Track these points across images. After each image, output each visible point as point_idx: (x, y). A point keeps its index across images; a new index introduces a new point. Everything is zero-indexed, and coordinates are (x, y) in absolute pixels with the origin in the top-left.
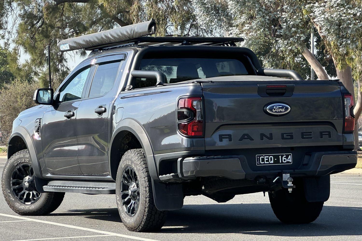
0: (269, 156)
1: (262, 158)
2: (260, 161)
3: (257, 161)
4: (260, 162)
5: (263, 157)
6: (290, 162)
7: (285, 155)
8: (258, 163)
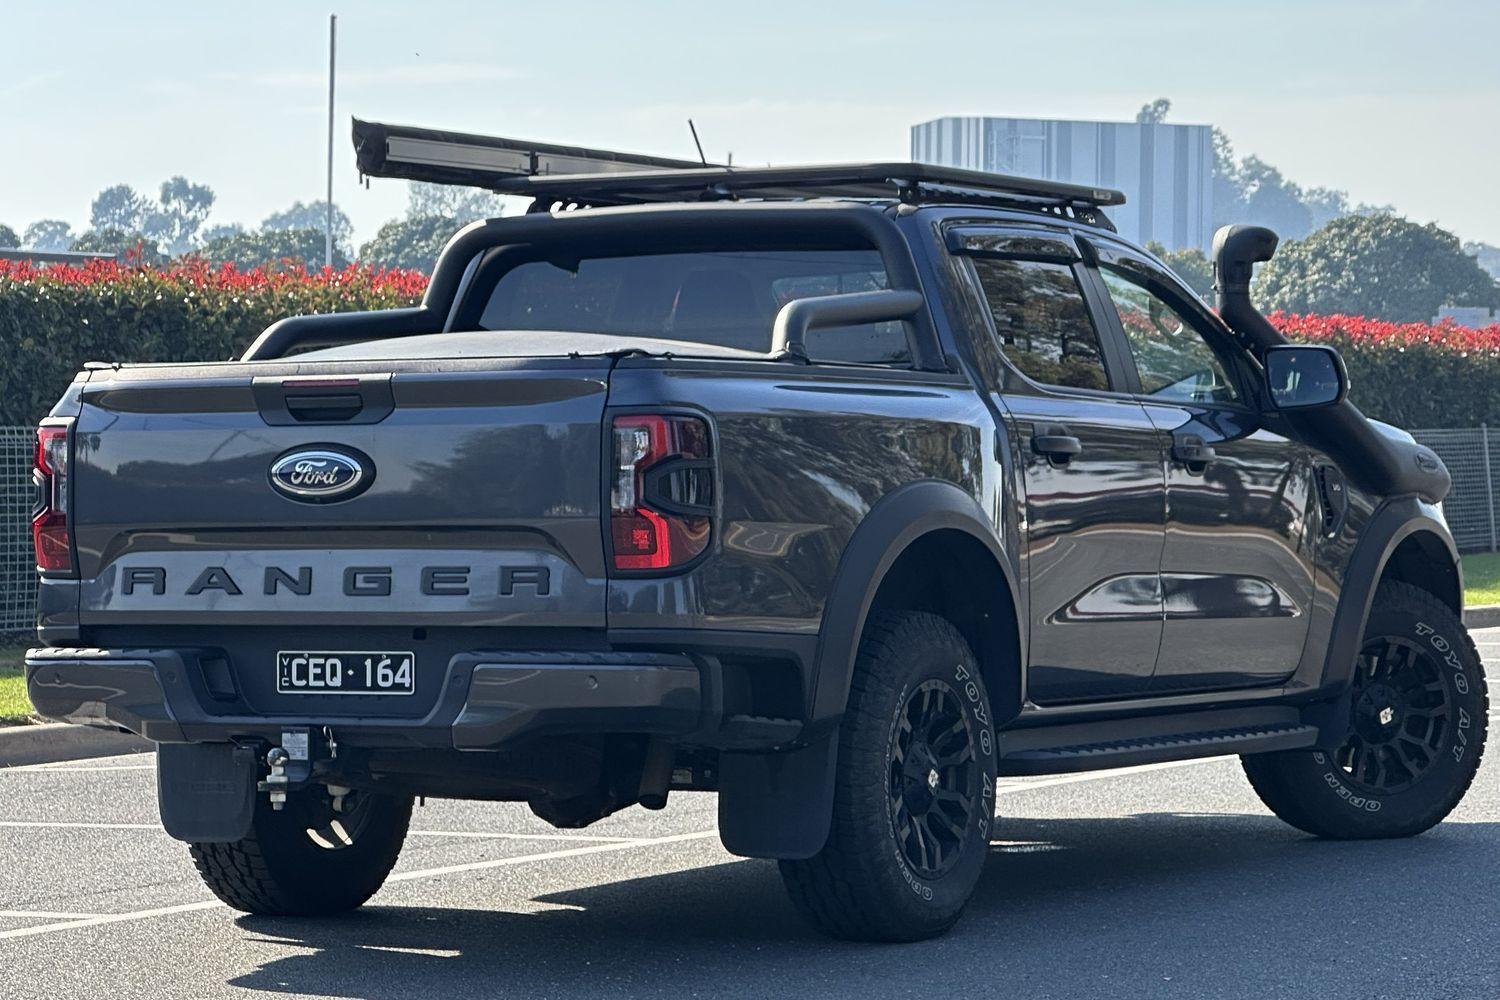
0: (327, 657)
1: (298, 665)
2: (290, 674)
3: (282, 676)
4: (290, 681)
5: (304, 662)
6: (407, 685)
7: (388, 656)
8: (285, 682)
